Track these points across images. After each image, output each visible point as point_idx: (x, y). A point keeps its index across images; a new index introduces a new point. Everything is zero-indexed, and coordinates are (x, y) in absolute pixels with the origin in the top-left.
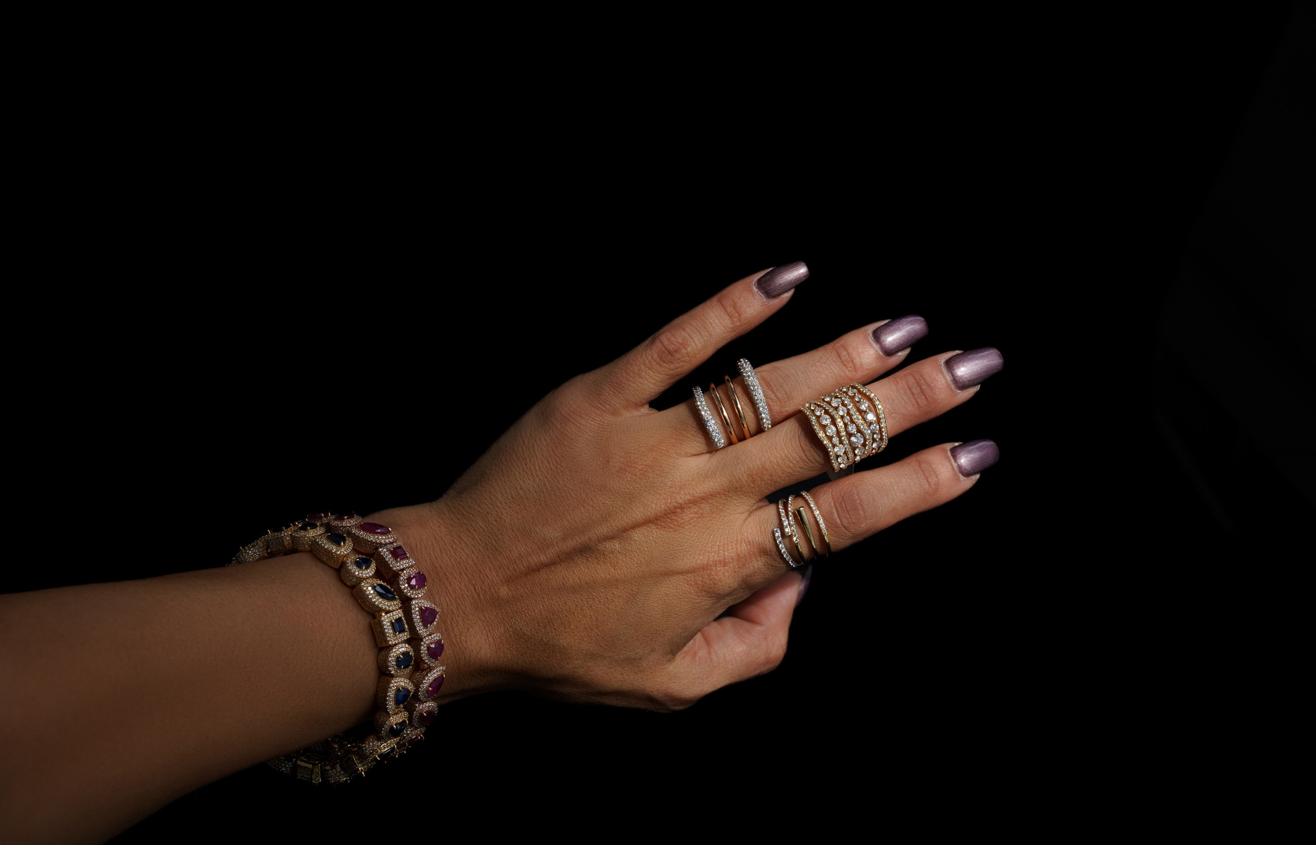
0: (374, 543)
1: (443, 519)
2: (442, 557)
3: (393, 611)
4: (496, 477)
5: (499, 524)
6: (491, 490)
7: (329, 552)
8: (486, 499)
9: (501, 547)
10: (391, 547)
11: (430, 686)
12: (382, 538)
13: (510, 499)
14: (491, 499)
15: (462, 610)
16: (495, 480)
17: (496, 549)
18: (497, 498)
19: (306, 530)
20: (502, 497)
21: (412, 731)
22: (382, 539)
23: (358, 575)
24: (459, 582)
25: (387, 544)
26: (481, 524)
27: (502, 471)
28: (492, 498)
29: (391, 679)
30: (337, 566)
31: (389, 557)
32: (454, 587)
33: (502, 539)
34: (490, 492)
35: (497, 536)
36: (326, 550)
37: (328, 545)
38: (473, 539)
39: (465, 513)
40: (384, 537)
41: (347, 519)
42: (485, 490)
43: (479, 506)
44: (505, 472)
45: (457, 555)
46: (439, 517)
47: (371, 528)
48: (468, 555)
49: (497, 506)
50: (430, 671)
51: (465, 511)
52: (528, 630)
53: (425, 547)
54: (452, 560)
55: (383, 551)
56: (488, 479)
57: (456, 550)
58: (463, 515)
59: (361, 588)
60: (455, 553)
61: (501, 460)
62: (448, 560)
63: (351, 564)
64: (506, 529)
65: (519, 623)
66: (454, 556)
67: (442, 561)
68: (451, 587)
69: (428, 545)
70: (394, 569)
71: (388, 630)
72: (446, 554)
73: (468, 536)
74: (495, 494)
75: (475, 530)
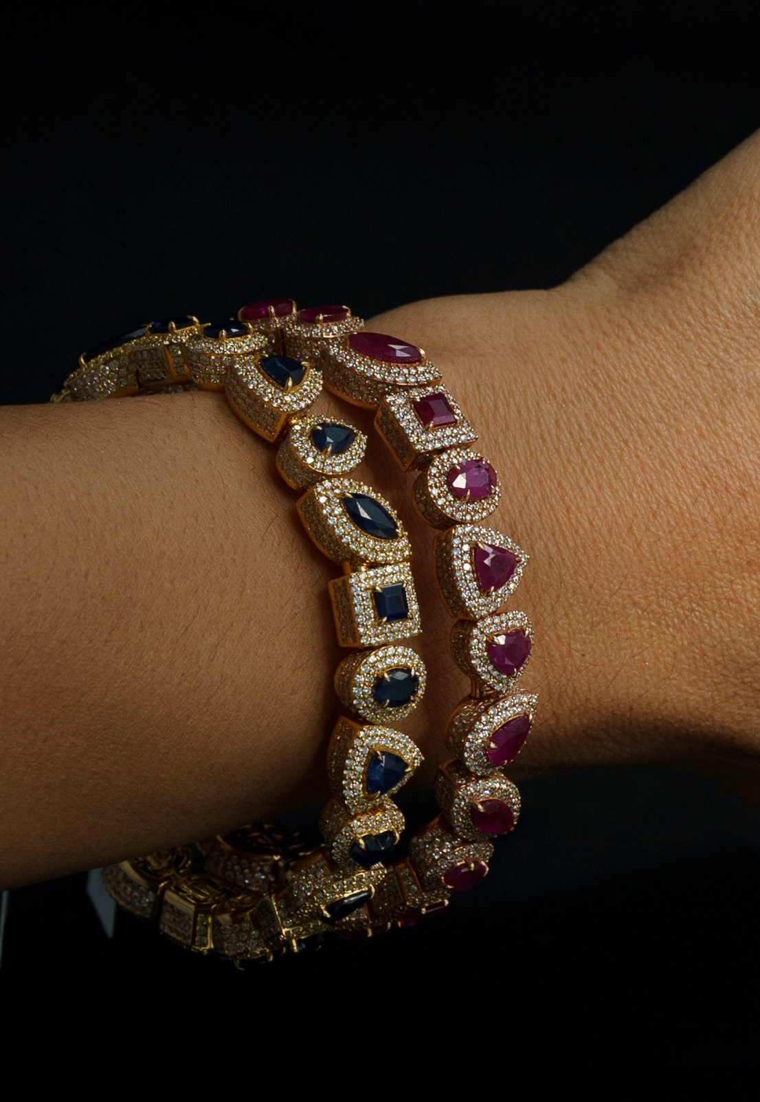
0: (378, 382)
1: (574, 343)
2: (559, 439)
3: (387, 564)
4: (722, 258)
5: (717, 375)
6: (707, 291)
7: (255, 399)
8: (690, 309)
9: (715, 433)
10: (417, 395)
11: (491, 739)
12: (399, 373)
13: (750, 318)
14: (705, 314)
15: (587, 579)
16: (719, 266)
17: (702, 435)
18: (719, 313)
19: (216, 337)
20: (730, 312)
21: (453, 848)
22: (400, 375)
23: (312, 465)
24: (593, 508)
25: (411, 387)
26: (670, 370)
27: (739, 247)
28: (708, 310)
29: (360, 727)
30: (271, 437)
31: (407, 419)
32: (577, 520)
33: (721, 413)
34: (703, 295)
35: (707, 405)
36: (251, 393)
37: (257, 382)
38: (644, 403)
39: (633, 337)
40: (406, 371)
41: (325, 320)
42: (691, 290)
43: (671, 325)
44: (746, 248)
45: (597, 439)
46: (564, 336)
47: (377, 347)
48: (626, 442)
49: (717, 332)
50: (494, 704)
51: (636, 332)
52: (752, 644)
53: (519, 412)
54: (583, 449)
55: (396, 402)
56: (701, 262)
57: (597, 425)
58: (629, 341)
59: (314, 497)
60: (594, 434)
61: (736, 218)
62: (573, 449)
63: (301, 435)
64: (734, 390)
65: (730, 625)
66: (589, 441)
67: (558, 451)
68: (569, 519)
69: (528, 407)
70: (418, 447)
71: (364, 610)
72: (571, 433)
73: (633, 394)
74: (716, 302)
75: (653, 383)
